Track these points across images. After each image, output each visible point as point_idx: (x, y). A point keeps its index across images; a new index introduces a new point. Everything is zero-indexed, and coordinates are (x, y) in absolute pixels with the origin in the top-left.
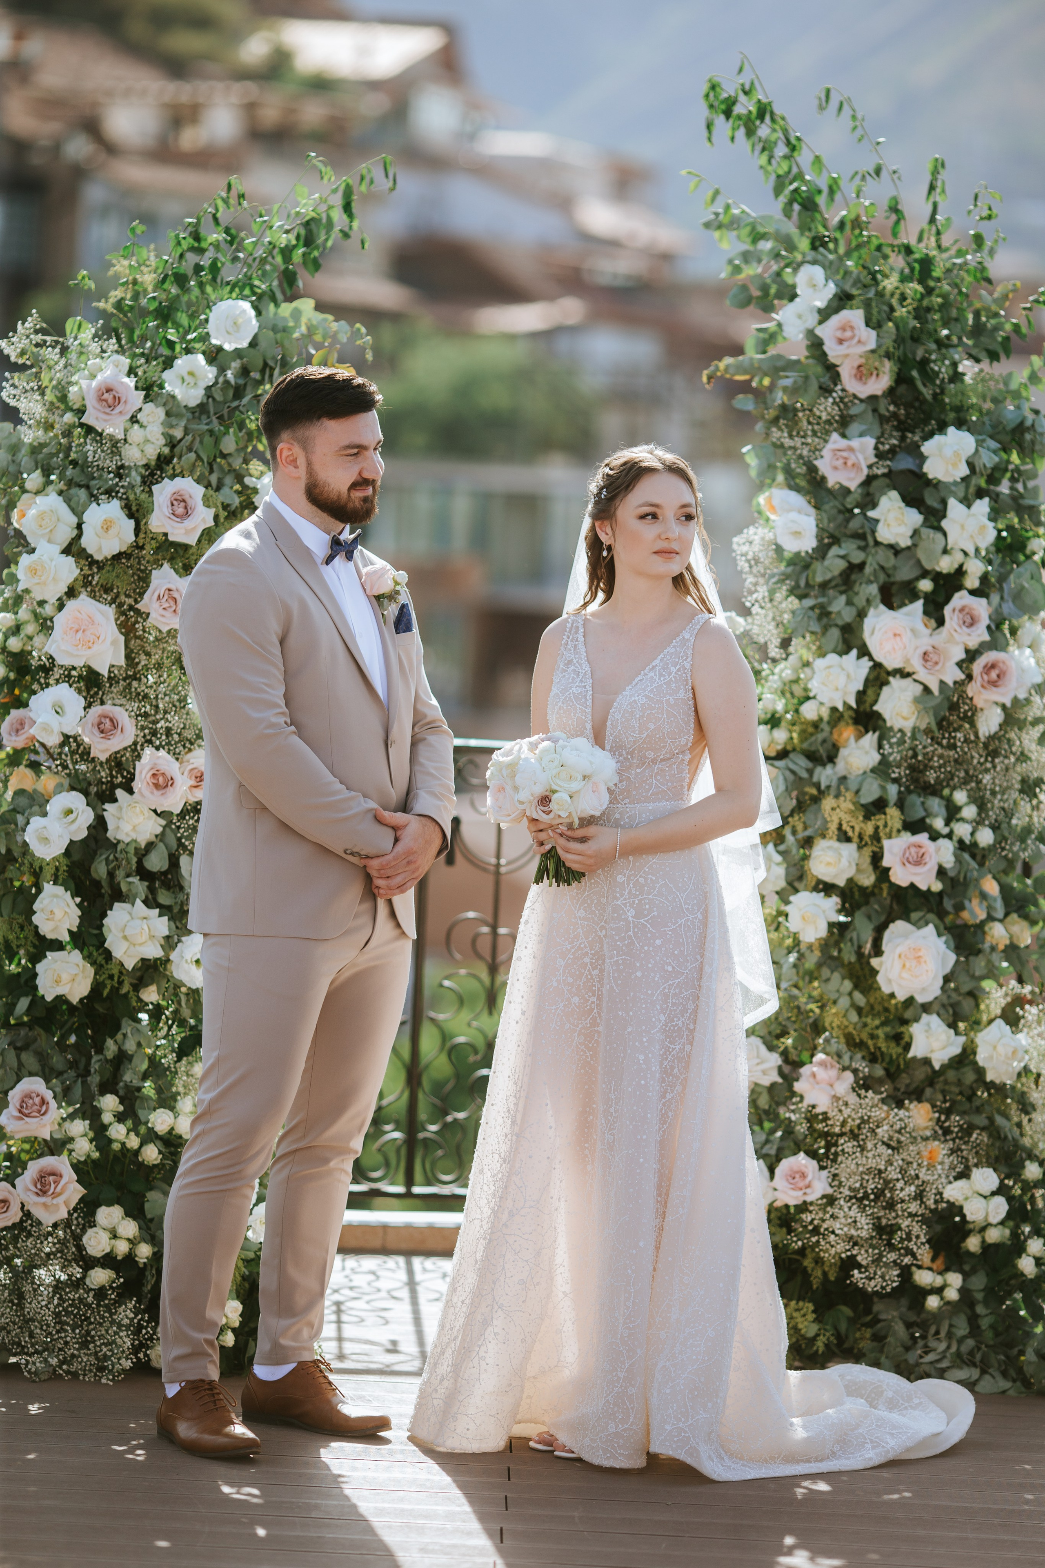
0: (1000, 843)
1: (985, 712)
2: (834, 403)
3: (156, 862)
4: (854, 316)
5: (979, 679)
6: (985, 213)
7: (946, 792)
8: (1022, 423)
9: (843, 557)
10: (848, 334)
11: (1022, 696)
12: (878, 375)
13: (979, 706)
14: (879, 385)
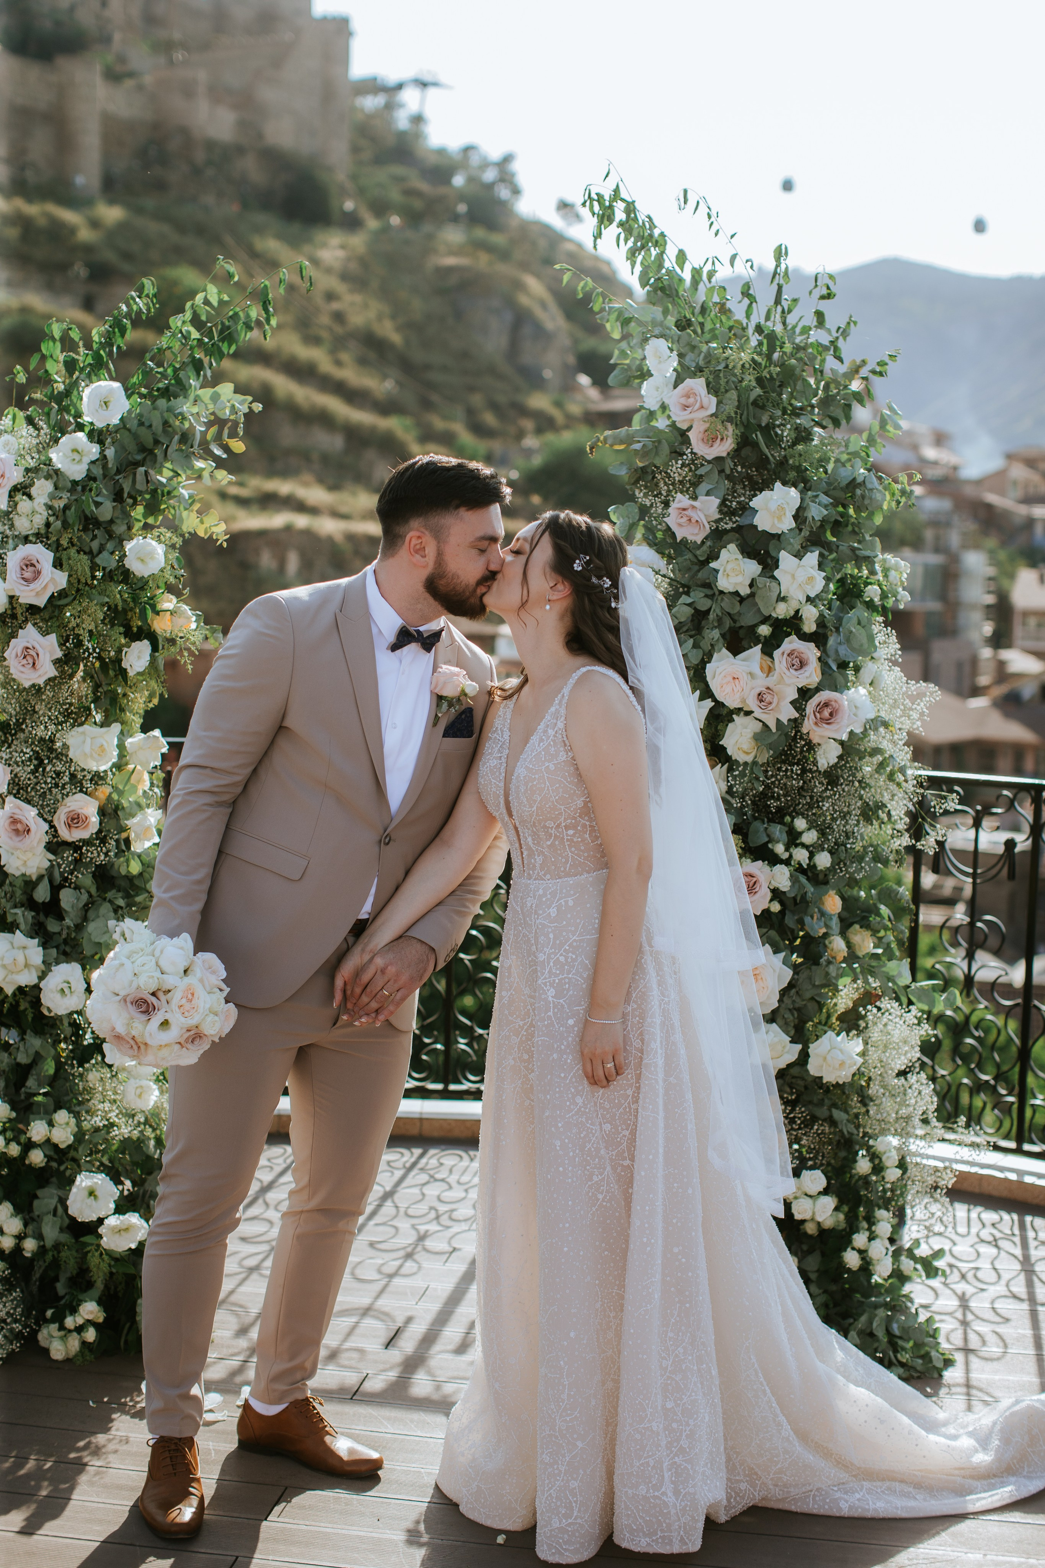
0: (838, 864)
1: (824, 747)
2: (683, 465)
3: (42, 894)
4: (698, 385)
5: (812, 716)
6: (825, 292)
7: (788, 819)
8: (854, 479)
9: (689, 605)
10: (691, 400)
11: (858, 730)
12: (722, 439)
13: (815, 741)
14: (724, 448)
